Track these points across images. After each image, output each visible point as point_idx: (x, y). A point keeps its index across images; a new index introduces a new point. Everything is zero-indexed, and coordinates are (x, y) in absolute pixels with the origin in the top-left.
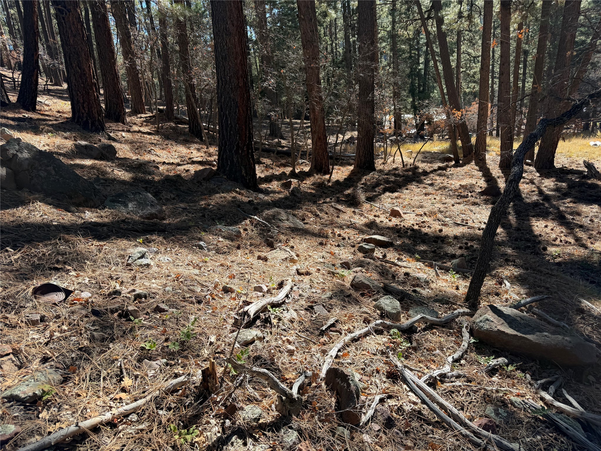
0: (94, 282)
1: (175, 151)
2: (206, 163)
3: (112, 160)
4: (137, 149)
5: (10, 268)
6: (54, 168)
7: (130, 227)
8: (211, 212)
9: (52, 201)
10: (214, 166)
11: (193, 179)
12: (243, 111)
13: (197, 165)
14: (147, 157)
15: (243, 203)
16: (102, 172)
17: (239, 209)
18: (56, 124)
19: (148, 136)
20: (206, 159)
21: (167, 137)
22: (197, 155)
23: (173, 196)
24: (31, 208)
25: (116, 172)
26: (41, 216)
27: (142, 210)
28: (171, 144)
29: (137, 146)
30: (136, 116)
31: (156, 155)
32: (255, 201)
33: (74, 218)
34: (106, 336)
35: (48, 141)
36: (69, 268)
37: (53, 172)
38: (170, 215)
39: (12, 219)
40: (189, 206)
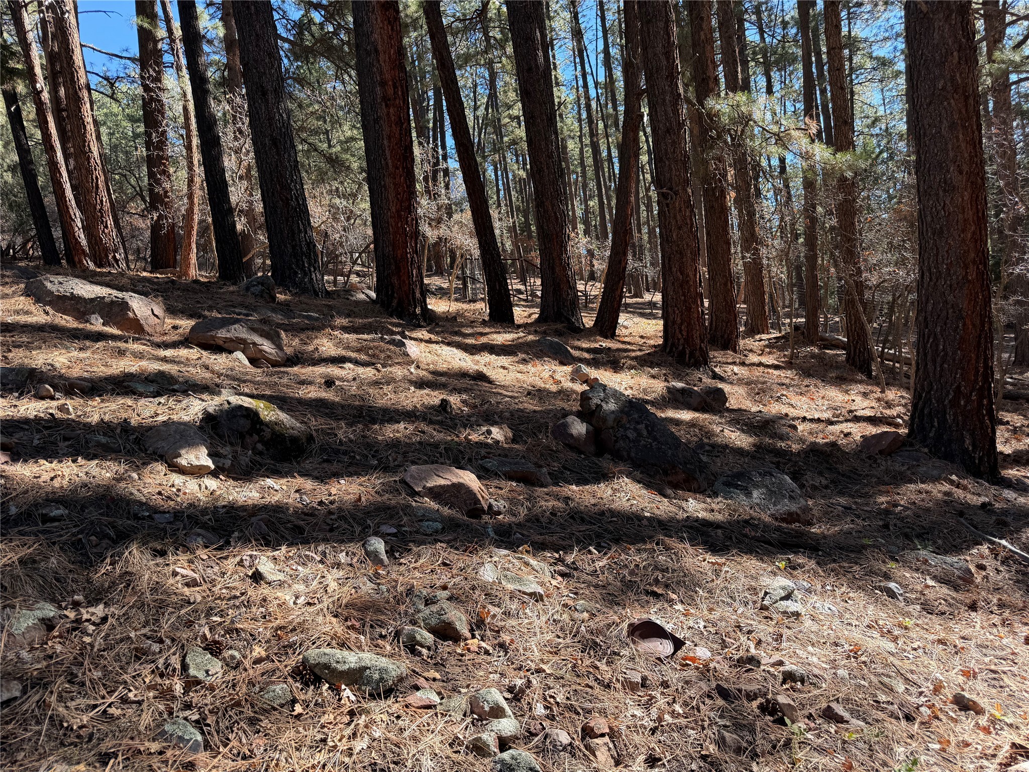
0: (713, 630)
1: (823, 398)
2: (881, 421)
3: (720, 412)
4: (758, 394)
5: (594, 580)
6: (647, 427)
7: (758, 534)
8: (902, 519)
9: (641, 476)
10: (897, 426)
11: (860, 451)
12: (974, 325)
13: (865, 424)
14: (775, 409)
15: (968, 506)
16: (707, 433)
17: (962, 520)
18: (640, 356)
19: (776, 372)
20: (881, 413)
21: (807, 372)
22: (864, 406)
23: (824, 482)
24: (615, 486)
25: (727, 432)
26: (629, 500)
27: (775, 505)
28: (815, 385)
29: (759, 390)
30: (753, 337)
31: (789, 404)
32: (997, 506)
33: (673, 509)
34: (745, 745)
35: (631, 382)
36: (674, 596)
37: (645, 433)
38: (821, 518)
39: (593, 501)
40: (856, 503)
